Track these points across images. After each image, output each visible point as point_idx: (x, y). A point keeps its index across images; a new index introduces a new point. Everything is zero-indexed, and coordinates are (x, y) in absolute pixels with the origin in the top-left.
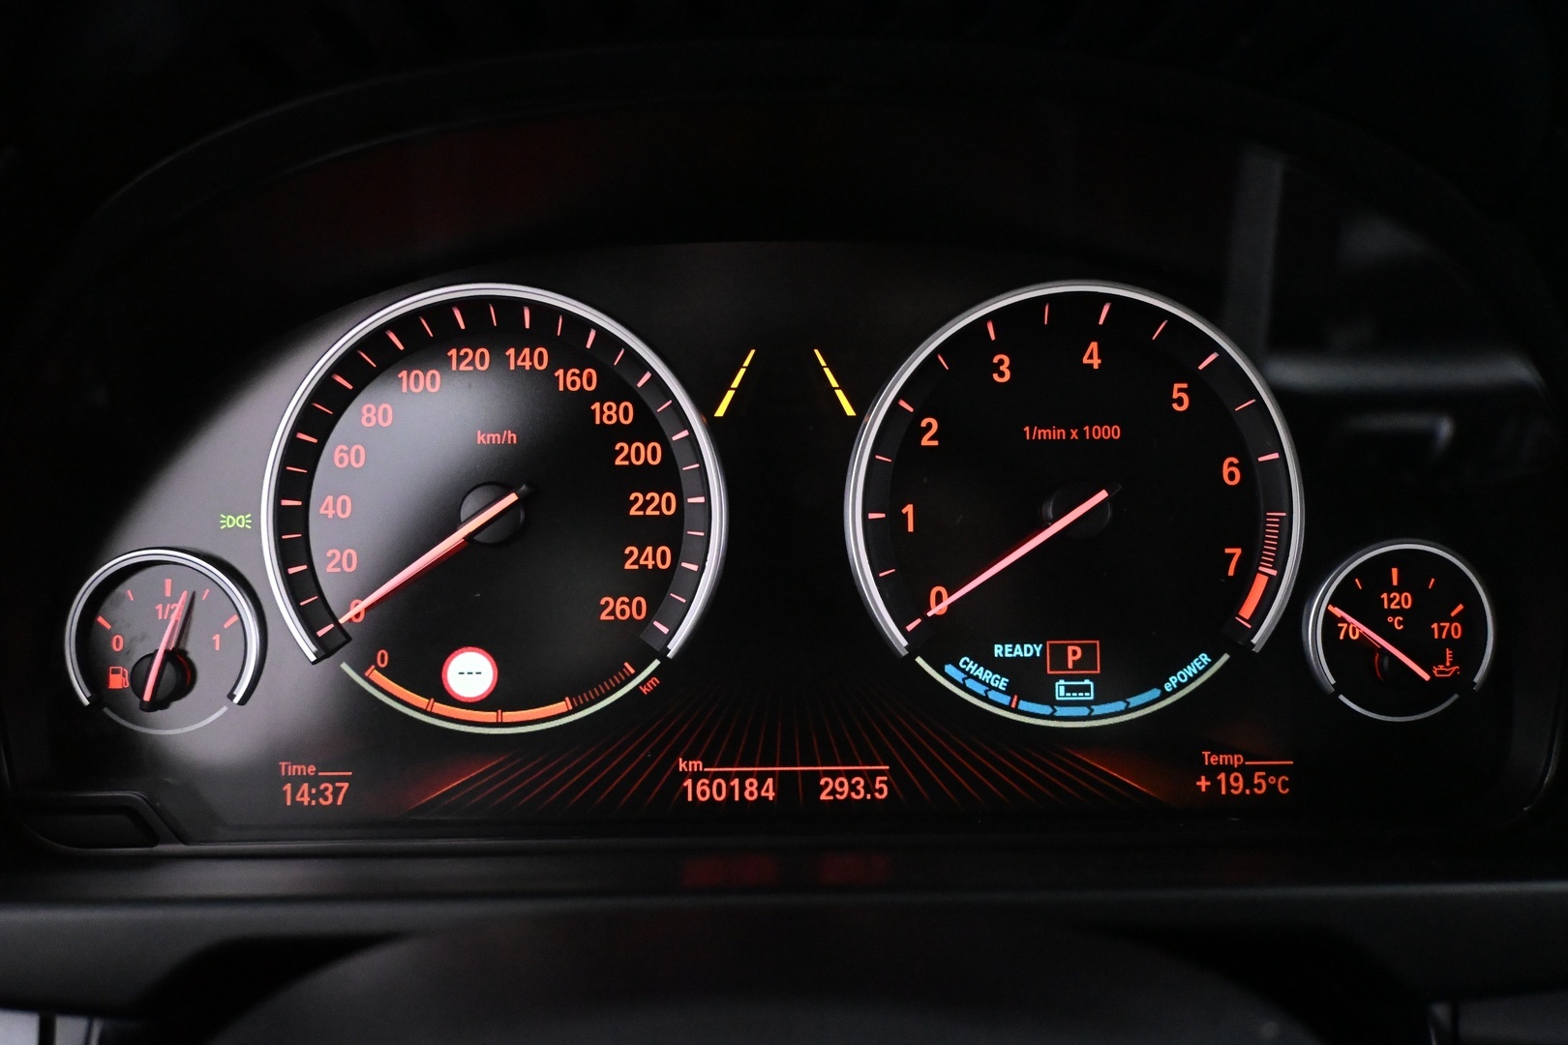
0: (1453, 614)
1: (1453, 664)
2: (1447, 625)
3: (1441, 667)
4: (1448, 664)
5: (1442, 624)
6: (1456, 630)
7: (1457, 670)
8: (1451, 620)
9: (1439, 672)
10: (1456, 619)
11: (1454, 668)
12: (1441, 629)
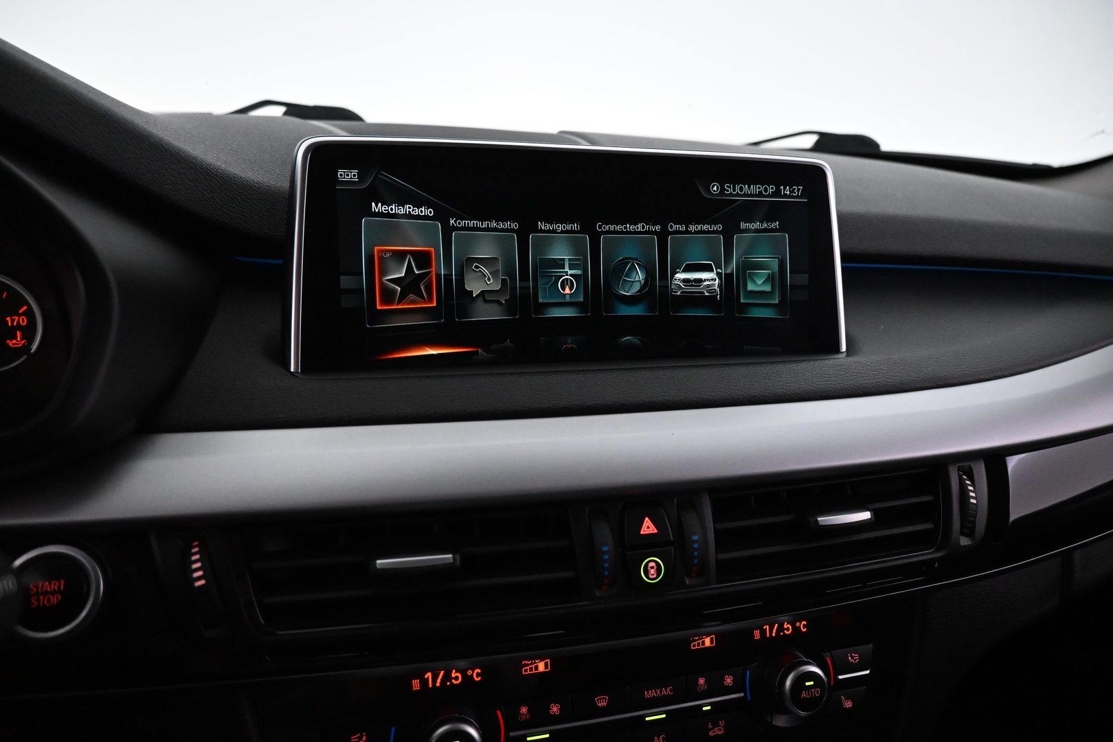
0: (20, 312)
1: (22, 339)
2: (17, 318)
3: (14, 341)
4: (19, 339)
5: (13, 318)
6: (24, 321)
7: (25, 343)
8: (20, 315)
9: (13, 344)
10: (23, 314)
11: (23, 342)
12: (13, 321)
